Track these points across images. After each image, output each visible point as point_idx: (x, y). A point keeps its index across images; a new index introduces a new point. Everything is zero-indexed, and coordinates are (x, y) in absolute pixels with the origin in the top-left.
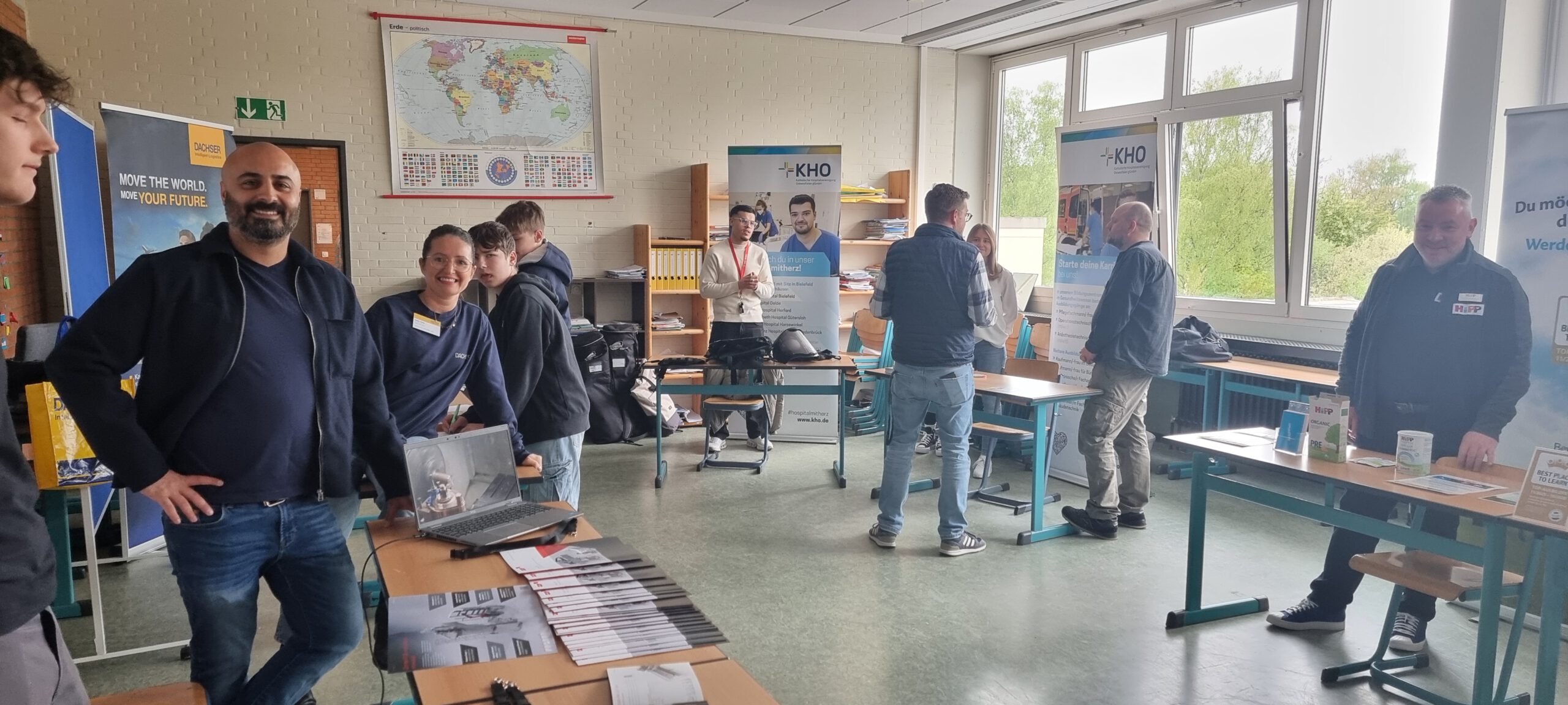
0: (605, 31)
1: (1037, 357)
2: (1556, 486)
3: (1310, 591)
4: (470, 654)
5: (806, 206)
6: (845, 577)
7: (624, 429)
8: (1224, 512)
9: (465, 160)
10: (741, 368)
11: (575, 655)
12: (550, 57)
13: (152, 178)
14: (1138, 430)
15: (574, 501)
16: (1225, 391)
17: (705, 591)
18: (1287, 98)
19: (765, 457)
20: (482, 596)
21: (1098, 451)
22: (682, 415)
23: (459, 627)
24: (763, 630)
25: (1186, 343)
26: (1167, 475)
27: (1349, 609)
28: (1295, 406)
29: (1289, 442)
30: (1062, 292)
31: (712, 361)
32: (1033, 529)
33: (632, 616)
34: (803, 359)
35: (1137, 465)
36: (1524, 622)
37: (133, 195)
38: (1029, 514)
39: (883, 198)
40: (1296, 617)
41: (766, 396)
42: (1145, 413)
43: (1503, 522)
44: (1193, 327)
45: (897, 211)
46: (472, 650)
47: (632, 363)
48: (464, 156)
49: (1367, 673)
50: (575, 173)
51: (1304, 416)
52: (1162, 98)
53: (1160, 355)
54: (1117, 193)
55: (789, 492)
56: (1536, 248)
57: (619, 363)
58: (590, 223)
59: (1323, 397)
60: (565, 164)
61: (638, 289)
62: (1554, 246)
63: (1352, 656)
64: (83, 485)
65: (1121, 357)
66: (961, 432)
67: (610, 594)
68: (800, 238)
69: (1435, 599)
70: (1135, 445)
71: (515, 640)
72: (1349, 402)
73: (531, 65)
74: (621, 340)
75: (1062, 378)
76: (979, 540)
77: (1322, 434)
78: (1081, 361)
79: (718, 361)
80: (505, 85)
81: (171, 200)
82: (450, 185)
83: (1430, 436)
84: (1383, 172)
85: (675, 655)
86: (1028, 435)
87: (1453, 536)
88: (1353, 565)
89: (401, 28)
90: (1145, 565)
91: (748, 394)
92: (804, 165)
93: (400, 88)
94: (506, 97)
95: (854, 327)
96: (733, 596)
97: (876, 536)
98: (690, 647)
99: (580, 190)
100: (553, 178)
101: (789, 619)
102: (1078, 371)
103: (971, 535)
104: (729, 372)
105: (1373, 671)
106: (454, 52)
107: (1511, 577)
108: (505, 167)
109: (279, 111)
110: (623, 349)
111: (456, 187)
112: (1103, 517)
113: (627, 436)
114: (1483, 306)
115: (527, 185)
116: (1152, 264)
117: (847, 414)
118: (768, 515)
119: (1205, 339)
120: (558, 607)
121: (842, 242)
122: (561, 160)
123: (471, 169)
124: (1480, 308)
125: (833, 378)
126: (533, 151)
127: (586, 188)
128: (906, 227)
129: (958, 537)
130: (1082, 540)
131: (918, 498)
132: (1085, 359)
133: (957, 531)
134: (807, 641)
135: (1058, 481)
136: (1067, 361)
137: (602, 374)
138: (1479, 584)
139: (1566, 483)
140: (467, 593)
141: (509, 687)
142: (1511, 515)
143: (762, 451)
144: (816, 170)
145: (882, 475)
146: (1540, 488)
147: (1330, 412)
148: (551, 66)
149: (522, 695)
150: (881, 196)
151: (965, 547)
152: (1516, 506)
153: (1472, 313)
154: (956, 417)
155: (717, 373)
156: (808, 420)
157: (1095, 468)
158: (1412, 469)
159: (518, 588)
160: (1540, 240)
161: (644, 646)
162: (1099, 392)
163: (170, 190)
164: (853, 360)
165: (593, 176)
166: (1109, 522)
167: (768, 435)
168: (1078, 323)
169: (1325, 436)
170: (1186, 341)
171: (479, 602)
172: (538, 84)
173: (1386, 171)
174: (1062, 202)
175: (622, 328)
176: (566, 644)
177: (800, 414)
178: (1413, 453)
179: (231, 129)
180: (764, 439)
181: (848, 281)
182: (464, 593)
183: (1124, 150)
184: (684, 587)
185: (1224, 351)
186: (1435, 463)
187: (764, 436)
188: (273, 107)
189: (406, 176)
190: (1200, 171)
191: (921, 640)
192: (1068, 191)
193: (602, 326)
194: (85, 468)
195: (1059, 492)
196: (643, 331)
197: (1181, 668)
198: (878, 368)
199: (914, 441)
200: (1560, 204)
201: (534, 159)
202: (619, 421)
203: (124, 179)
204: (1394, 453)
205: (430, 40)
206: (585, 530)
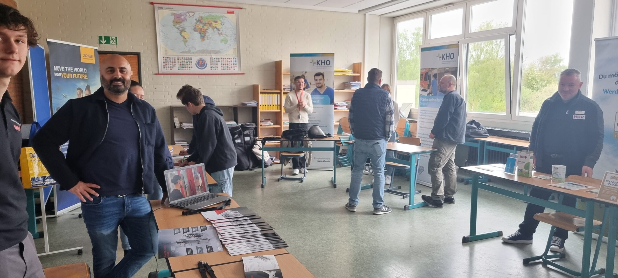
0: (242, 9)
1: (412, 136)
2: (613, 186)
3: (519, 228)
4: (190, 252)
5: (321, 77)
6: (336, 223)
7: (249, 164)
8: (486, 197)
9: (187, 60)
10: (295, 141)
11: (230, 252)
12: (220, 19)
13: (66, 68)
14: (452, 165)
15: (230, 193)
16: (486, 149)
17: (281, 228)
18: (510, 34)
19: (304, 176)
20: (194, 229)
21: (436, 173)
22: (272, 159)
23: (186, 241)
24: (304, 244)
25: (471, 131)
26: (463, 183)
27: (534, 235)
28: (512, 155)
29: (510, 169)
30: (421, 110)
31: (284, 138)
32: (410, 204)
33: (252, 237)
34: (320, 137)
35: (451, 179)
36: (602, 240)
37: (59, 74)
38: (409, 198)
39: (351, 73)
40: (513, 238)
41: (305, 152)
42: (454, 158)
43: (593, 201)
44: (473, 124)
45: (357, 79)
46: (190, 250)
47: (253, 139)
48: (187, 58)
49: (541, 260)
50: (230, 64)
51: (516, 159)
52: (461, 34)
53: (461, 135)
54: (443, 71)
55: (313, 190)
56: (607, 93)
57: (247, 139)
58: (236, 84)
59: (523, 152)
60: (226, 61)
61: (255, 110)
62: (614, 92)
63: (535, 254)
64: (40, 187)
65: (446, 136)
66: (381, 166)
67: (243, 229)
68: (318, 89)
69: (568, 231)
70: (450, 171)
71: (207, 246)
72: (533, 154)
73: (213, 22)
74: (248, 130)
75: (421, 145)
76: (389, 208)
77: (523, 166)
78: (429, 138)
79: (286, 138)
80: (203, 30)
81: (74, 76)
82: (181, 69)
83: (565, 167)
84: (551, 62)
85: (268, 252)
86: (408, 167)
87: (574, 206)
88: (535, 218)
89: (162, 8)
90: (454, 218)
91: (298, 151)
92: (320, 61)
93: (162, 31)
94: (203, 35)
95: (340, 125)
96: (292, 230)
97: (348, 207)
98: (274, 249)
99: (232, 71)
100: (222, 66)
101: (314, 239)
102: (428, 142)
103: (386, 207)
104: (290, 142)
105: (543, 259)
106: (183, 17)
107: (597, 222)
108: (202, 62)
109: (115, 41)
110: (249, 133)
111: (183, 70)
112: (438, 199)
113: (250, 168)
114: (585, 116)
115: (211, 69)
116: (457, 100)
117: (337, 159)
118: (306, 199)
119: (478, 129)
120: (223, 233)
121: (335, 91)
122: (224, 59)
123: (189, 63)
124: (584, 117)
125: (332, 145)
126: (214, 56)
127: (234, 70)
128: (360, 85)
129: (380, 207)
130: (429, 209)
131: (365, 192)
132: (431, 137)
133: (380, 205)
134: (321, 248)
135: (420, 185)
136: (424, 138)
137: (241, 143)
138: (584, 225)
139: (617, 185)
140: (188, 228)
141: (205, 264)
142: (596, 198)
143: (303, 173)
144: (324, 63)
145: (350, 183)
146: (607, 187)
147: (526, 157)
148: (220, 23)
149: (210, 267)
150: (350, 73)
151: (383, 211)
152: (598, 194)
153: (580, 118)
154: (379, 160)
155: (286, 143)
156: (322, 161)
157: (435, 180)
158: (558, 180)
159: (208, 226)
160: (609, 90)
161: (256, 248)
162: (436, 150)
163: (73, 72)
164: (339, 138)
165: (237, 65)
166: (440, 201)
167: (306, 167)
168: (428, 122)
169: (524, 167)
170: (471, 130)
171: (193, 232)
172: (215, 29)
173: (552, 61)
174: (422, 75)
175: (248, 125)
176: (226, 247)
177: (318, 158)
178: (558, 174)
179: (97, 48)
180: (304, 169)
181: (337, 106)
182: (187, 228)
183: (446, 55)
184: (272, 226)
185: (486, 133)
186: (567, 177)
187: (304, 167)
188: (112, 39)
189: (164, 66)
190: (478, 62)
191: (365, 247)
192: (424, 71)
193: (241, 124)
194: (41, 180)
195: (420, 189)
196: (256, 126)
197: (468, 258)
198: (349, 140)
199: (363, 169)
200: (616, 75)
201: (214, 59)
202: (247, 161)
203: (56, 68)
204: (551, 174)
205: (173, 13)
206: (234, 204)
